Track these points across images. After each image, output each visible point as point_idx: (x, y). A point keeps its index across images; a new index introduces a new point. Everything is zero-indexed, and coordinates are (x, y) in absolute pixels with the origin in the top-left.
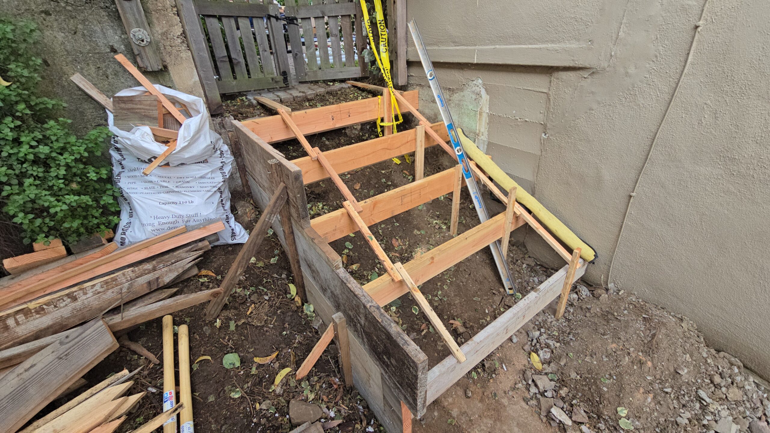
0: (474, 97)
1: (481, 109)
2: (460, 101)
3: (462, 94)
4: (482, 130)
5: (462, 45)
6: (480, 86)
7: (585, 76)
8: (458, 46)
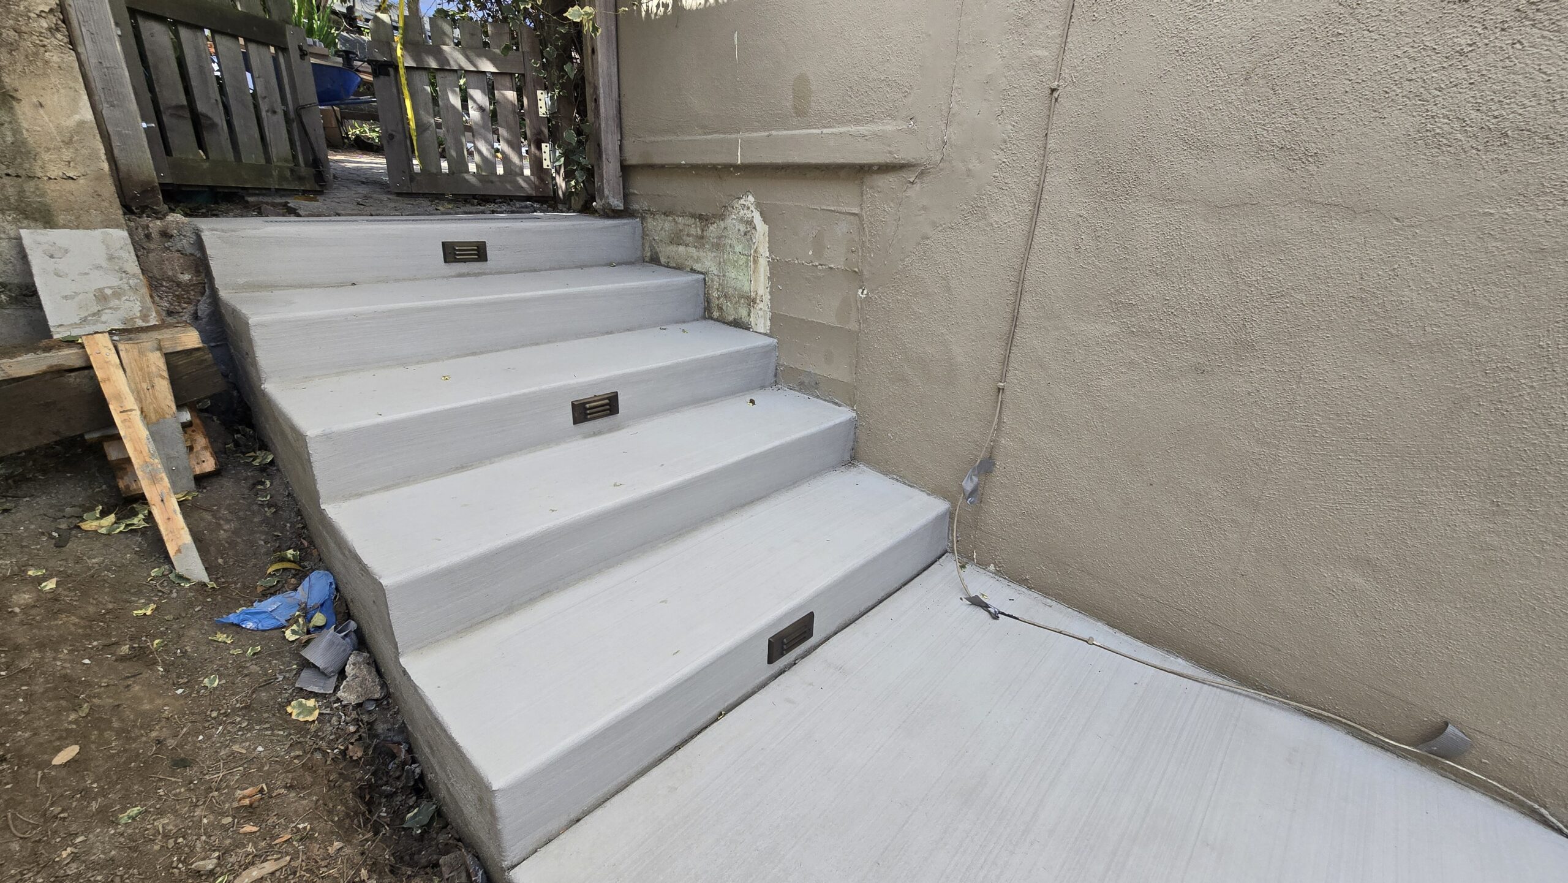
0: (743, 228)
1: (755, 251)
2: (719, 238)
3: (722, 224)
4: (761, 292)
5: (716, 132)
6: (752, 208)
7: (912, 180)
8: (709, 133)
